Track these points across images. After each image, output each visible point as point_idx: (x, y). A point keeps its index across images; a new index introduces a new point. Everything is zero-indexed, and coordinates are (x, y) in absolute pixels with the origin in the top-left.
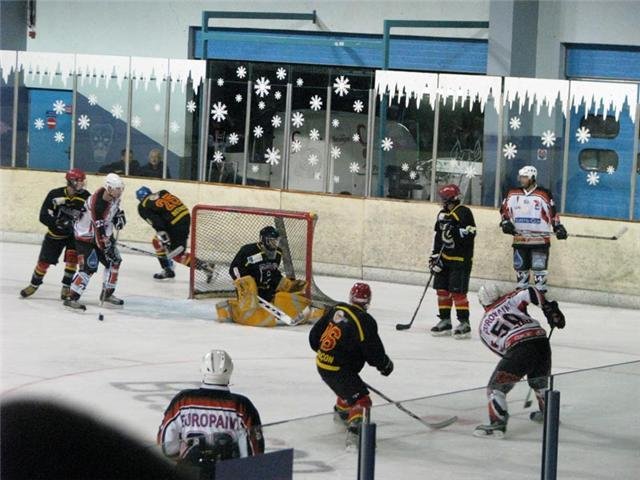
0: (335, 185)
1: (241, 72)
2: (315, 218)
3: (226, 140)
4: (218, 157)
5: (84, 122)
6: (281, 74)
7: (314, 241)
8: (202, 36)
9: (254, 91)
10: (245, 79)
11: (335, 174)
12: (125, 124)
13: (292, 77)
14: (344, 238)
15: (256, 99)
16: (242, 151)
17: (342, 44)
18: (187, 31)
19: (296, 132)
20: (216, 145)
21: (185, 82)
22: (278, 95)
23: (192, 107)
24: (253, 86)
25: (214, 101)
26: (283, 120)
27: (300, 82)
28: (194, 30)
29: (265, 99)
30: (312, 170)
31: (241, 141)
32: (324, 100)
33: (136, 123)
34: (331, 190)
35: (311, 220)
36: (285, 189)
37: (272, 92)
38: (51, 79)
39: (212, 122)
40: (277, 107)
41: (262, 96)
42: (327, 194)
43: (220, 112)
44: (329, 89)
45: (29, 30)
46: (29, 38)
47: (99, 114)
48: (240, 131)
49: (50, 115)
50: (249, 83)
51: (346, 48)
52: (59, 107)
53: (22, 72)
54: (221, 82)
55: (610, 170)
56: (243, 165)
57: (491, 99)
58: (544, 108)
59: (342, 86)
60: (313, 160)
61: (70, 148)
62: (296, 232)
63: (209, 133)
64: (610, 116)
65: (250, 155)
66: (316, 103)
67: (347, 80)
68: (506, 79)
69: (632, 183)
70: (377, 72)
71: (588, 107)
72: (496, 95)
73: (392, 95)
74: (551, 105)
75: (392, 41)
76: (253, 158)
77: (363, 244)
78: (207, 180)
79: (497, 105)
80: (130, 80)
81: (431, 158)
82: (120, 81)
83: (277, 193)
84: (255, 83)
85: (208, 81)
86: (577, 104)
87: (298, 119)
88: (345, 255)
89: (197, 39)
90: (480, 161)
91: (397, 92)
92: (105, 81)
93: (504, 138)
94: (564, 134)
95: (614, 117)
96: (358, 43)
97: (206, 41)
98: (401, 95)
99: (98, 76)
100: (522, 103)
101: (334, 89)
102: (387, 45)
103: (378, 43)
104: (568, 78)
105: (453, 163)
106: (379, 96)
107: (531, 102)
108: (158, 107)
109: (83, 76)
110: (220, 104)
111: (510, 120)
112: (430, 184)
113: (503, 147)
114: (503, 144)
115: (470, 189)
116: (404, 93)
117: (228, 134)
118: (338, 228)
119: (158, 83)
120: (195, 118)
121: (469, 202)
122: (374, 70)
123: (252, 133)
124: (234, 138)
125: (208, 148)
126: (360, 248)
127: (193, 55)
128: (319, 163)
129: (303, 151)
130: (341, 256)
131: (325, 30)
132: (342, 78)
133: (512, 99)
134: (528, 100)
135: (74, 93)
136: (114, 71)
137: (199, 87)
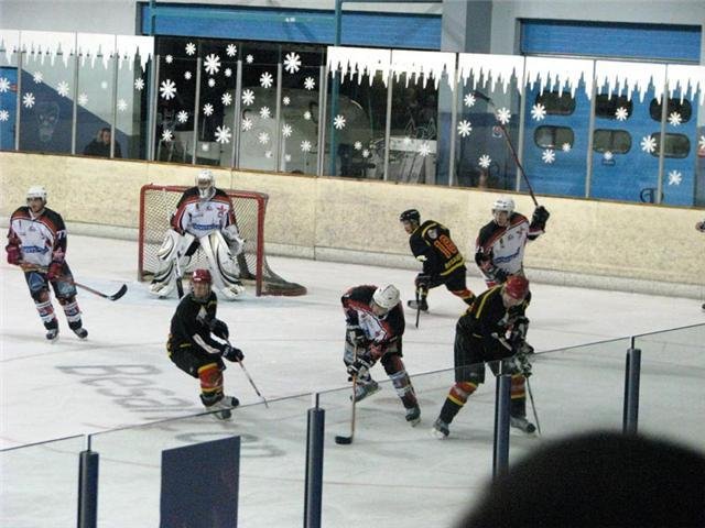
0: (288, 163)
1: (190, 49)
2: (266, 197)
3: (175, 118)
4: (167, 135)
5: (29, 100)
6: (231, 50)
7: (266, 221)
8: (151, 12)
9: (203, 68)
10: (195, 56)
11: (288, 152)
12: (72, 102)
13: (242, 54)
14: (296, 218)
15: (206, 76)
16: (192, 129)
17: (293, 20)
18: (135, 7)
19: (246, 110)
20: (165, 123)
21: (133, 59)
22: (228, 72)
23: (140, 84)
24: (203, 63)
25: (162, 78)
26: (233, 97)
27: (250, 59)
28: (141, 5)
29: (215, 76)
30: (262, 149)
31: (191, 118)
32: (274, 77)
33: (83, 101)
34: (282, 169)
35: (262, 200)
36: (234, 169)
37: (222, 69)
39: (161, 99)
40: (226, 85)
41: (212, 73)
42: (279, 173)
43: (169, 90)
44: (280, 66)
47: (45, 92)
48: (190, 110)
50: (199, 60)
51: (297, 24)
52: (4, 85)
54: (169, 59)
55: (566, 147)
56: (193, 144)
57: (445, 76)
58: (499, 85)
59: (293, 63)
60: (264, 138)
61: (15, 127)
62: (246, 211)
63: (158, 111)
64: (567, 93)
65: (200, 133)
66: (266, 80)
67: (298, 57)
68: (461, 55)
69: (589, 160)
70: (329, 48)
71: (543, 84)
72: (451, 70)
73: (344, 72)
74: (506, 81)
75: (344, 17)
76: (203, 137)
77: (316, 223)
78: (155, 159)
79: (451, 82)
80: (76, 58)
81: (384, 136)
82: (65, 58)
83: (227, 173)
84: (204, 60)
85: (155, 58)
86: (533, 80)
87: (249, 97)
88: (297, 235)
89: (145, 14)
90: (434, 138)
91: (349, 69)
92: (50, 58)
93: (458, 115)
94: (519, 110)
95: (569, 94)
96: (310, 18)
97: (154, 17)
98: (353, 72)
99: (44, 54)
100: (476, 79)
101: (284, 66)
102: (339, 21)
103: (330, 18)
104: (523, 54)
105: (407, 140)
106: (330, 73)
107: (486, 79)
108: (104, 85)
109: (29, 53)
110: (168, 81)
111: (464, 97)
112: (383, 163)
113: (458, 125)
114: (458, 121)
115: (424, 167)
116: (357, 69)
117: (177, 112)
118: (289, 208)
119: (106, 58)
120: (143, 96)
121: (423, 181)
122: (325, 46)
123: (201, 111)
124: (183, 117)
125: (157, 127)
126: (312, 229)
127: (141, 31)
128: (270, 141)
129: (253, 129)
130: (293, 236)
131: (276, 6)
132: (293, 54)
133: (466, 75)
134: (482, 76)
135: (19, 70)
136: (60, 48)
137: (147, 64)
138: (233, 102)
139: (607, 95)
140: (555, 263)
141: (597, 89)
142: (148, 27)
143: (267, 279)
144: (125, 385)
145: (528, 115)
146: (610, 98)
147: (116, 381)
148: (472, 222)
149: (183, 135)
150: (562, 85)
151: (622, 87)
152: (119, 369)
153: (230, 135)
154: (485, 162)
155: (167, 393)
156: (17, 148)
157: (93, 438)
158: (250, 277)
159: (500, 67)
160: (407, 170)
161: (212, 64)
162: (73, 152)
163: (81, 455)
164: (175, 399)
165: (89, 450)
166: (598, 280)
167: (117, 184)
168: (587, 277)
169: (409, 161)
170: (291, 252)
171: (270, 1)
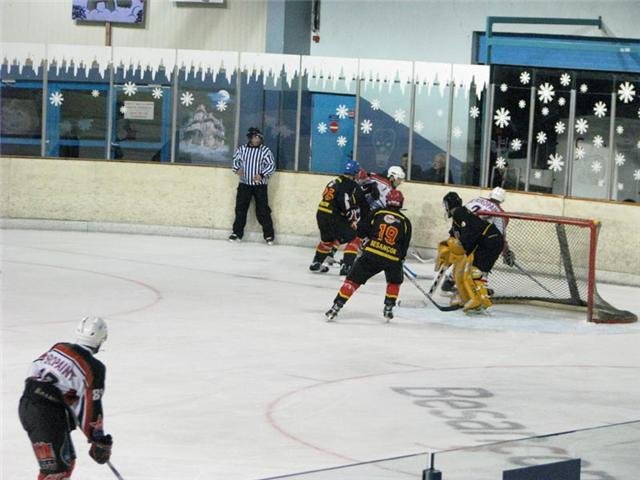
0: (619, 192)
1: (525, 78)
2: (599, 225)
3: (509, 146)
4: (501, 162)
5: (367, 127)
6: (565, 80)
7: (598, 248)
8: (487, 41)
9: (537, 96)
10: (529, 85)
11: (620, 181)
12: (408, 129)
13: (576, 83)
14: (627, 246)
15: (539, 105)
16: (525, 156)
17: (628, 50)
18: (471, 37)
19: (579, 138)
20: (499, 150)
21: (468, 88)
22: (562, 101)
23: (475, 112)
24: (536, 92)
25: (497, 106)
26: (566, 126)
27: (584, 88)
28: (478, 35)
29: (549, 105)
30: (594, 178)
31: (524, 147)
32: (608, 107)
33: (419, 128)
34: (614, 197)
35: (594, 228)
36: (566, 197)
37: (556, 98)
38: (335, 83)
39: (495, 127)
40: (560, 113)
41: (546, 101)
42: (611, 201)
43: (503, 118)
44: (614, 95)
45: (313, 34)
46: (313, 43)
47: (381, 119)
48: (523, 137)
49: (333, 120)
50: (533, 89)
51: (631, 54)
52: (342, 112)
53: (306, 76)
54: (504, 88)
56: (526, 171)
59: (627, 93)
60: (596, 167)
61: (352, 152)
62: (578, 239)
63: (492, 139)
65: (533, 161)
66: (600, 109)
67: (632, 87)
76: (535, 164)
78: (489, 186)
80: (413, 85)
82: (403, 85)
83: (560, 201)
84: (539, 89)
85: (491, 87)
87: (582, 126)
88: (628, 263)
89: (481, 44)
92: (388, 86)
97: (491, 47)
99: (382, 81)
101: (618, 96)
108: (440, 113)
109: (367, 80)
110: (503, 109)
117: (511, 140)
118: (621, 236)
119: (442, 87)
120: (477, 123)
123: (535, 140)
124: (516, 144)
125: (491, 153)
127: (477, 60)
128: (603, 170)
129: (586, 158)
130: (624, 264)
131: (611, 36)
132: (627, 84)
135: (357, 98)
136: (397, 76)
137: (482, 93)
138: (566, 131)
142: (483, 56)
143: (599, 307)
144: (458, 407)
149: (517, 163)
152: (451, 391)
153: (562, 164)
155: (499, 416)
157: (436, 457)
158: (582, 304)
161: (546, 93)
163: (424, 472)
165: (432, 468)
170: (623, 280)
171: (605, 32)
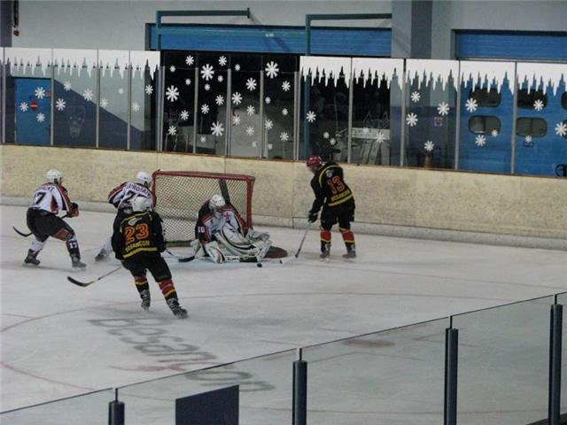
0: (269, 151)
1: (190, 60)
2: (254, 179)
3: (178, 116)
4: (172, 130)
5: (61, 104)
6: (223, 61)
7: (254, 197)
8: (157, 31)
9: (200, 75)
10: (193, 66)
11: (269, 142)
12: (95, 105)
13: (231, 64)
14: (278, 195)
15: (203, 82)
16: (193, 124)
17: (272, 35)
18: (144, 28)
19: (235, 108)
20: (170, 121)
21: (143, 70)
22: (220, 79)
23: (149, 90)
24: (200, 72)
25: (168, 85)
26: (225, 99)
27: (238, 67)
28: (149, 26)
29: (210, 82)
30: (249, 140)
31: (191, 117)
32: (258, 82)
33: (104, 104)
34: (266, 155)
35: (250, 181)
36: (227, 157)
37: (215, 76)
38: (33, 69)
39: (167, 102)
40: (219, 88)
41: (207, 79)
42: (264, 158)
43: (173, 93)
44: (262, 72)
45: (13, 29)
46: (14, 37)
47: (73, 98)
48: (190, 109)
49: (32, 99)
50: (197, 69)
51: (274, 38)
52: (40, 93)
53: (8, 65)
54: (173, 69)
55: (495, 133)
56: (193, 136)
57: (395, 77)
58: (439, 83)
59: (272, 70)
60: (250, 131)
61: (50, 126)
62: (237, 191)
63: (165, 111)
64: (494, 89)
65: (198, 128)
66: (251, 84)
67: (276, 65)
68: (407, 60)
69: (513, 142)
70: (301, 57)
71: (475, 82)
72: (400, 73)
73: (314, 76)
74: (445, 80)
75: (312, 32)
76: (201, 131)
77: (293, 199)
78: (163, 150)
79: (400, 82)
80: (98, 69)
81: (347, 126)
82: (89, 70)
83: (221, 160)
84: (201, 69)
85: (162, 69)
86: (466, 79)
87: (237, 98)
88: (278, 208)
89: (153, 33)
90: (388, 128)
91: (318, 73)
92: (77, 70)
93: (406, 109)
94: (456, 104)
95: (496, 90)
96: (285, 33)
97: (160, 36)
98: (321, 76)
99: (72, 67)
100: (421, 79)
101: (265, 73)
102: (309, 35)
103: (302, 33)
104: (458, 58)
105: (366, 130)
106: (303, 77)
107: (428, 79)
108: (121, 91)
109: (60, 66)
110: (172, 87)
111: (411, 95)
112: (347, 149)
113: (406, 117)
114: (406, 114)
115: (380, 150)
116: (324, 74)
117: (180, 112)
118: (272, 187)
119: (122, 70)
120: (152, 99)
121: (379, 163)
122: (298, 56)
123: (199, 111)
124: (185, 115)
125: (164, 123)
126: (290, 202)
127: (150, 47)
128: (255, 133)
129: (241, 123)
130: (275, 209)
131: (257, 24)
132: (272, 63)
133: (412, 77)
134: (425, 77)
135: (52, 81)
136: (85, 62)
137: (155, 74)
138: (225, 102)
139: (527, 90)
140: (487, 227)
141: (518, 85)
142: (155, 44)
144: (142, 334)
145: (463, 107)
146: (529, 92)
147: (136, 331)
148: (419, 195)
149: (185, 129)
150: (490, 82)
151: (538, 83)
152: (138, 321)
153: (222, 130)
154: (429, 146)
155: (177, 339)
156: (52, 143)
159: (439, 70)
160: (366, 153)
161: (208, 72)
162: (97, 146)
163: (110, 404)
164: (184, 345)
165: (116, 400)
166: (523, 240)
167: (133, 171)
168: (514, 238)
169: (368, 147)
170: (274, 223)
171: (253, 20)
